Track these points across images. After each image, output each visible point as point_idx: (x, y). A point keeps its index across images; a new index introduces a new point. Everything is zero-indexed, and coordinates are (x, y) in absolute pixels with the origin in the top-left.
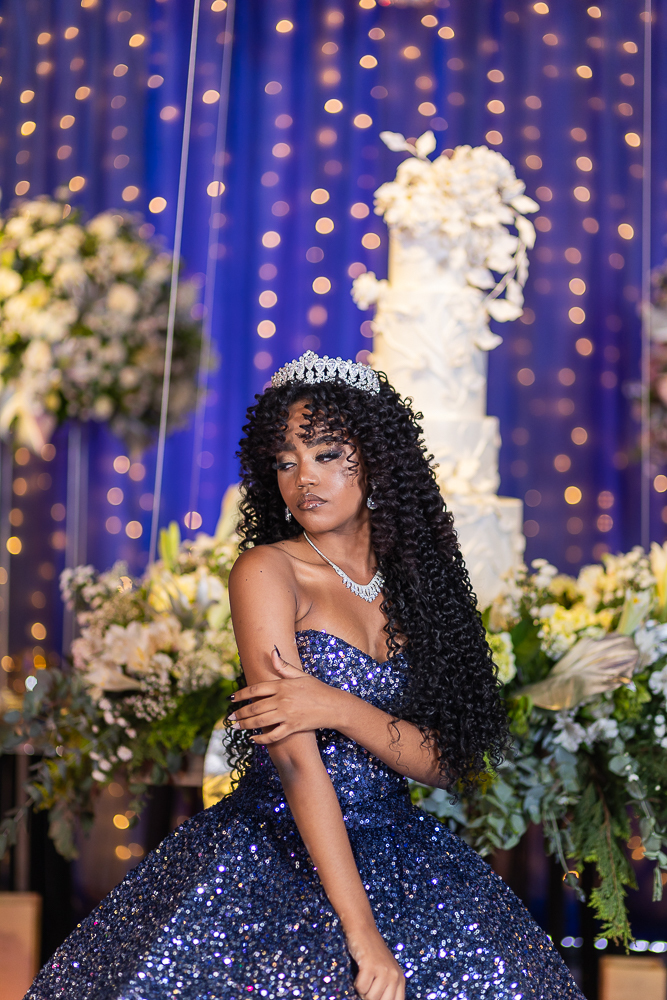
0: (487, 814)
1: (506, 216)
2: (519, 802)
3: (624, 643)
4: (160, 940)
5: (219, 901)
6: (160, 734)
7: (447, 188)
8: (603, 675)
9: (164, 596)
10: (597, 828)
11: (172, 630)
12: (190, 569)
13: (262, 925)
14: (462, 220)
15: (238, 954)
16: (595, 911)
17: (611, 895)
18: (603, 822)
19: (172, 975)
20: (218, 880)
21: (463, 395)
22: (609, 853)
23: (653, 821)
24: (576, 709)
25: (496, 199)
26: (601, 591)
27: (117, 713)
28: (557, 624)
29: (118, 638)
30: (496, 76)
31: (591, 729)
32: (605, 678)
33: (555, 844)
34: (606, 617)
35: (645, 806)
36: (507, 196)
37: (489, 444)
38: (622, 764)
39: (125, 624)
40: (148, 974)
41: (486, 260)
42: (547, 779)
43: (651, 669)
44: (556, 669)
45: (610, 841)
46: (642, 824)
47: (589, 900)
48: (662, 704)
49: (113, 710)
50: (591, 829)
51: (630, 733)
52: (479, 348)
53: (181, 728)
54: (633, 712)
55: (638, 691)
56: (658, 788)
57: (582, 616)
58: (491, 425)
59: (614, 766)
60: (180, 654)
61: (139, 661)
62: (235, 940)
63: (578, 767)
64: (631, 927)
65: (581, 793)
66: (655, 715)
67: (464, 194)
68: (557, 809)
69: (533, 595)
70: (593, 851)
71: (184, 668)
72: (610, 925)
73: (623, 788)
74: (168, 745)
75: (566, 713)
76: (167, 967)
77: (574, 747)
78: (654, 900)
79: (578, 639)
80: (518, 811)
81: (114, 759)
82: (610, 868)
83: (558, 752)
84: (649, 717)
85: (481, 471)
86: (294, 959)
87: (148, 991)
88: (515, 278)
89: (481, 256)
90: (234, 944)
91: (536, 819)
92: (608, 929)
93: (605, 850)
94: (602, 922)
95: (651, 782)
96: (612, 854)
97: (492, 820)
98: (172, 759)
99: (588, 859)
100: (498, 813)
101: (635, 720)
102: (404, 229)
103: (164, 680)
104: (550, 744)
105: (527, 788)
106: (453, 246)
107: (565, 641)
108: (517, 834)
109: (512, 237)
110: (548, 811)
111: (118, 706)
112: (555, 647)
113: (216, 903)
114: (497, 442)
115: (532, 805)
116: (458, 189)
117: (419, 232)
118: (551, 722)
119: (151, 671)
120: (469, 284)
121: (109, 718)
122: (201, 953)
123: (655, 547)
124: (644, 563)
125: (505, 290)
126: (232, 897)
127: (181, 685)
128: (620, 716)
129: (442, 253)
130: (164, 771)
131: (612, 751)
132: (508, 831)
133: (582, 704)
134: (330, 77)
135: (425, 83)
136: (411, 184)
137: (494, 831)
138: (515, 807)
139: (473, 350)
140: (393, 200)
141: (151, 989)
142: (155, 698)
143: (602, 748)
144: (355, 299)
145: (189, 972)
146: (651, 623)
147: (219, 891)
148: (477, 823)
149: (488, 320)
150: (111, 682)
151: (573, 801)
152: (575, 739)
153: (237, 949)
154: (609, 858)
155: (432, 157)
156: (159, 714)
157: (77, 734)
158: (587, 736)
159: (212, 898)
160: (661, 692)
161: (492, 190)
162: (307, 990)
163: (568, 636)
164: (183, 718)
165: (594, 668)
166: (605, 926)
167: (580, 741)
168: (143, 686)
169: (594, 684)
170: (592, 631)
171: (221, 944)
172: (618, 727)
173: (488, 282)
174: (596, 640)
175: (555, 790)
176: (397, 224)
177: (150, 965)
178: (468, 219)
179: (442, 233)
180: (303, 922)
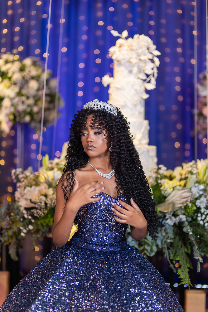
0: (145, 245)
1: (150, 56)
2: (155, 242)
3: (188, 191)
6: (42, 221)
7: (131, 48)
8: (181, 201)
9: (43, 177)
10: (180, 249)
11: (45, 188)
12: (52, 169)
13: (78, 283)
14: (136, 58)
15: (70, 292)
16: (179, 276)
17: (184, 270)
18: (181, 247)
19: (49, 298)
21: (137, 113)
22: (183, 257)
23: (197, 247)
24: (173, 212)
25: (147, 51)
26: (181, 175)
27: (28, 215)
28: (167, 185)
29: (29, 191)
31: (177, 218)
32: (181, 202)
33: (166, 254)
34: (183, 183)
35: (194, 242)
36: (150, 50)
37: (146, 128)
38: (188, 229)
39: (31, 187)
40: (42, 297)
41: (144, 70)
42: (164, 234)
43: (196, 199)
44: (167, 199)
45: (184, 253)
46: (193, 248)
47: (177, 272)
48: (200, 210)
49: (27, 213)
50: (178, 250)
51: (190, 219)
52: (142, 98)
53: (49, 219)
54: (191, 213)
55: (192, 206)
56: (198, 237)
57: (175, 182)
58: (146, 123)
59: (185, 230)
60: (48, 196)
61: (35, 198)
62: (69, 287)
63: (173, 230)
64: (190, 280)
65: (175, 238)
66: (198, 213)
67: (137, 50)
68: (167, 243)
69: (159, 176)
70: (178, 257)
71: (49, 200)
72: (184, 280)
73: (187, 237)
74: (44, 224)
75: (169, 213)
76: (48, 295)
77: (172, 224)
78: (198, 272)
79: (174, 190)
80: (155, 244)
81: (27, 229)
82: (184, 262)
83: (167, 225)
84: (196, 214)
85: (143, 137)
86: (88, 294)
87: (41, 303)
88: (153, 76)
89: (142, 69)
90: (69, 288)
91: (160, 247)
92: (183, 281)
93: (182, 256)
94: (181, 279)
95: (197, 235)
96: (184, 258)
97: (146, 247)
98: (46, 229)
99: (177, 259)
100: (148, 245)
101: (191, 215)
102: (118, 61)
103: (43, 204)
104: (165, 223)
105: (157, 237)
106: (133, 66)
107: (169, 191)
108: (154, 252)
109: (152, 63)
110: (164, 244)
111: (29, 212)
112: (166, 192)
113: (64, 275)
114: (148, 128)
115: (159, 243)
116: (135, 48)
117: (123, 62)
118: (165, 216)
119: (39, 201)
120: (139, 78)
121: (26, 216)
122: (59, 291)
123: (198, 161)
124: (194, 166)
125: (150, 80)
126: (69, 273)
127: (48, 205)
128: (187, 214)
129: (130, 68)
130: (43, 233)
131: (184, 225)
132: (152, 250)
133: (175, 210)
134: (100, 14)
135: (129, 16)
136: (120, 47)
137: (147, 251)
138: (154, 243)
139: (140, 99)
140: (115, 52)
141: (43, 302)
142: (40, 210)
143: (181, 224)
144: (103, 83)
145: (54, 297)
146: (197, 185)
148: (142, 248)
149: (145, 89)
150: (26, 205)
151: (172, 241)
152: (172, 221)
153: (70, 290)
154: (183, 259)
155: (127, 38)
156: (41, 215)
157: (16, 221)
158: (176, 220)
159: (62, 273)
160: (200, 206)
161: (146, 48)
163: (170, 189)
164: (49, 216)
165: (178, 199)
166: (182, 280)
167: (174, 222)
168: (37, 206)
169: (178, 204)
170: (178, 187)
171: (65, 289)
172: (186, 218)
173: (145, 77)
174: (179, 190)
175: (166, 237)
176: (116, 59)
177: (42, 295)
178: (138, 58)
179: (130, 62)
180: (91, 282)
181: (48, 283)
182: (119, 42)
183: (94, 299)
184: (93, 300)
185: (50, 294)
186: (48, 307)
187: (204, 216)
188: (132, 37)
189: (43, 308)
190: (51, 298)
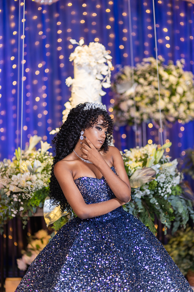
1: (104, 61)
3: (150, 170)
4: (69, 253)
5: (82, 242)
6: (31, 203)
7: (90, 54)
10: (147, 218)
11: (30, 175)
13: (95, 247)
14: (95, 62)
18: (148, 216)
19: (74, 262)
20: (81, 237)
23: (163, 214)
24: (140, 187)
25: (102, 56)
26: (136, 158)
27: (18, 198)
29: (15, 178)
30: (59, 23)
31: (144, 192)
35: (160, 211)
36: (104, 55)
38: (154, 201)
39: (16, 174)
40: (68, 262)
41: (101, 72)
42: (134, 206)
43: (157, 176)
46: (160, 216)
50: (146, 218)
51: (153, 193)
52: (100, 95)
53: (36, 200)
56: (163, 206)
60: (33, 181)
61: (23, 183)
62: (88, 251)
65: (143, 209)
66: (158, 188)
68: (138, 213)
70: (147, 224)
71: (35, 185)
73: (154, 207)
74: (33, 205)
75: (138, 188)
76: (72, 260)
77: (140, 197)
78: (165, 234)
79: (135, 171)
82: (152, 228)
83: (136, 199)
86: (105, 254)
87: (68, 266)
88: (108, 76)
89: (99, 71)
90: (88, 252)
95: (161, 204)
96: (152, 224)
98: (34, 209)
101: (153, 189)
102: (79, 65)
104: (133, 197)
105: (129, 209)
106: (93, 69)
109: (107, 66)
112: (131, 172)
113: (82, 243)
116: (93, 54)
117: (84, 65)
118: (134, 191)
119: (25, 186)
120: (97, 79)
121: (16, 200)
122: (80, 255)
125: (106, 80)
126: (86, 240)
127: (34, 189)
128: (150, 189)
129: (89, 71)
130: (32, 213)
131: (150, 198)
134: (13, 25)
135: (39, 26)
140: (75, 57)
142: (29, 193)
144: (67, 84)
147: (82, 239)
149: (102, 88)
150: (16, 190)
151: (141, 211)
152: (140, 195)
153: (89, 253)
155: (83, 45)
156: (30, 197)
158: (143, 194)
159: (81, 241)
160: (160, 181)
161: (101, 53)
162: (110, 261)
163: (133, 169)
164: (36, 198)
165: (143, 177)
168: (24, 191)
169: (146, 180)
170: (139, 168)
171: (85, 253)
172: (150, 191)
173: (102, 78)
177: (68, 260)
178: (96, 61)
179: (90, 65)
180: (105, 245)
181: (70, 250)
182: (77, 49)
183: (111, 257)
184: (110, 259)
185: (74, 259)
186: (74, 268)
187: (164, 189)
188: (88, 45)
189: (71, 270)
190: (75, 262)
